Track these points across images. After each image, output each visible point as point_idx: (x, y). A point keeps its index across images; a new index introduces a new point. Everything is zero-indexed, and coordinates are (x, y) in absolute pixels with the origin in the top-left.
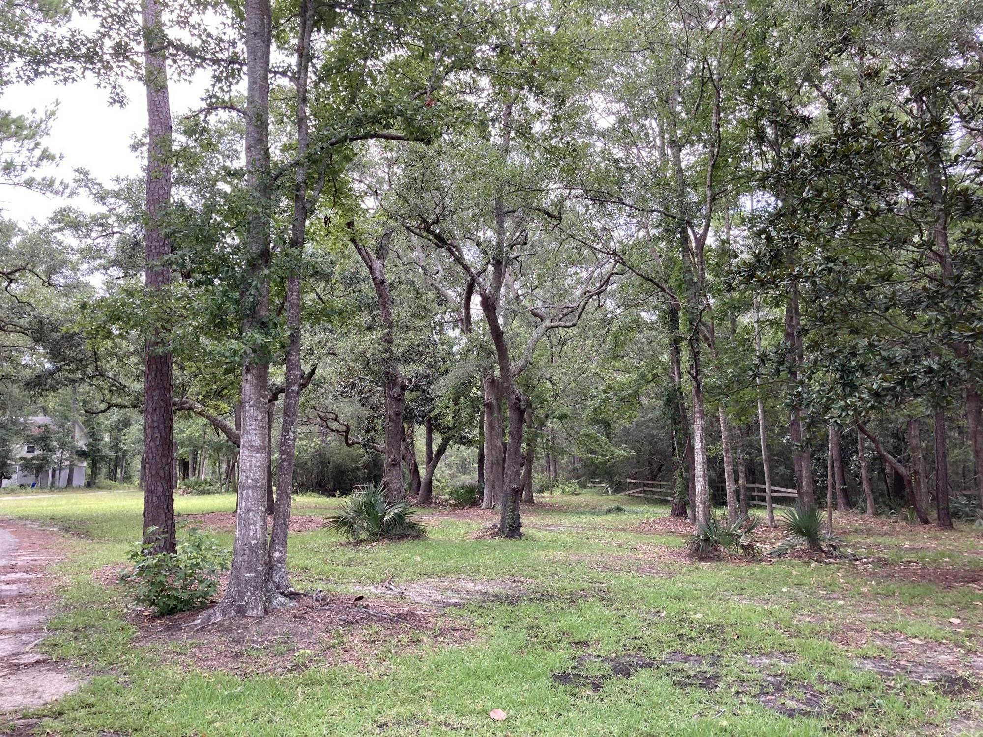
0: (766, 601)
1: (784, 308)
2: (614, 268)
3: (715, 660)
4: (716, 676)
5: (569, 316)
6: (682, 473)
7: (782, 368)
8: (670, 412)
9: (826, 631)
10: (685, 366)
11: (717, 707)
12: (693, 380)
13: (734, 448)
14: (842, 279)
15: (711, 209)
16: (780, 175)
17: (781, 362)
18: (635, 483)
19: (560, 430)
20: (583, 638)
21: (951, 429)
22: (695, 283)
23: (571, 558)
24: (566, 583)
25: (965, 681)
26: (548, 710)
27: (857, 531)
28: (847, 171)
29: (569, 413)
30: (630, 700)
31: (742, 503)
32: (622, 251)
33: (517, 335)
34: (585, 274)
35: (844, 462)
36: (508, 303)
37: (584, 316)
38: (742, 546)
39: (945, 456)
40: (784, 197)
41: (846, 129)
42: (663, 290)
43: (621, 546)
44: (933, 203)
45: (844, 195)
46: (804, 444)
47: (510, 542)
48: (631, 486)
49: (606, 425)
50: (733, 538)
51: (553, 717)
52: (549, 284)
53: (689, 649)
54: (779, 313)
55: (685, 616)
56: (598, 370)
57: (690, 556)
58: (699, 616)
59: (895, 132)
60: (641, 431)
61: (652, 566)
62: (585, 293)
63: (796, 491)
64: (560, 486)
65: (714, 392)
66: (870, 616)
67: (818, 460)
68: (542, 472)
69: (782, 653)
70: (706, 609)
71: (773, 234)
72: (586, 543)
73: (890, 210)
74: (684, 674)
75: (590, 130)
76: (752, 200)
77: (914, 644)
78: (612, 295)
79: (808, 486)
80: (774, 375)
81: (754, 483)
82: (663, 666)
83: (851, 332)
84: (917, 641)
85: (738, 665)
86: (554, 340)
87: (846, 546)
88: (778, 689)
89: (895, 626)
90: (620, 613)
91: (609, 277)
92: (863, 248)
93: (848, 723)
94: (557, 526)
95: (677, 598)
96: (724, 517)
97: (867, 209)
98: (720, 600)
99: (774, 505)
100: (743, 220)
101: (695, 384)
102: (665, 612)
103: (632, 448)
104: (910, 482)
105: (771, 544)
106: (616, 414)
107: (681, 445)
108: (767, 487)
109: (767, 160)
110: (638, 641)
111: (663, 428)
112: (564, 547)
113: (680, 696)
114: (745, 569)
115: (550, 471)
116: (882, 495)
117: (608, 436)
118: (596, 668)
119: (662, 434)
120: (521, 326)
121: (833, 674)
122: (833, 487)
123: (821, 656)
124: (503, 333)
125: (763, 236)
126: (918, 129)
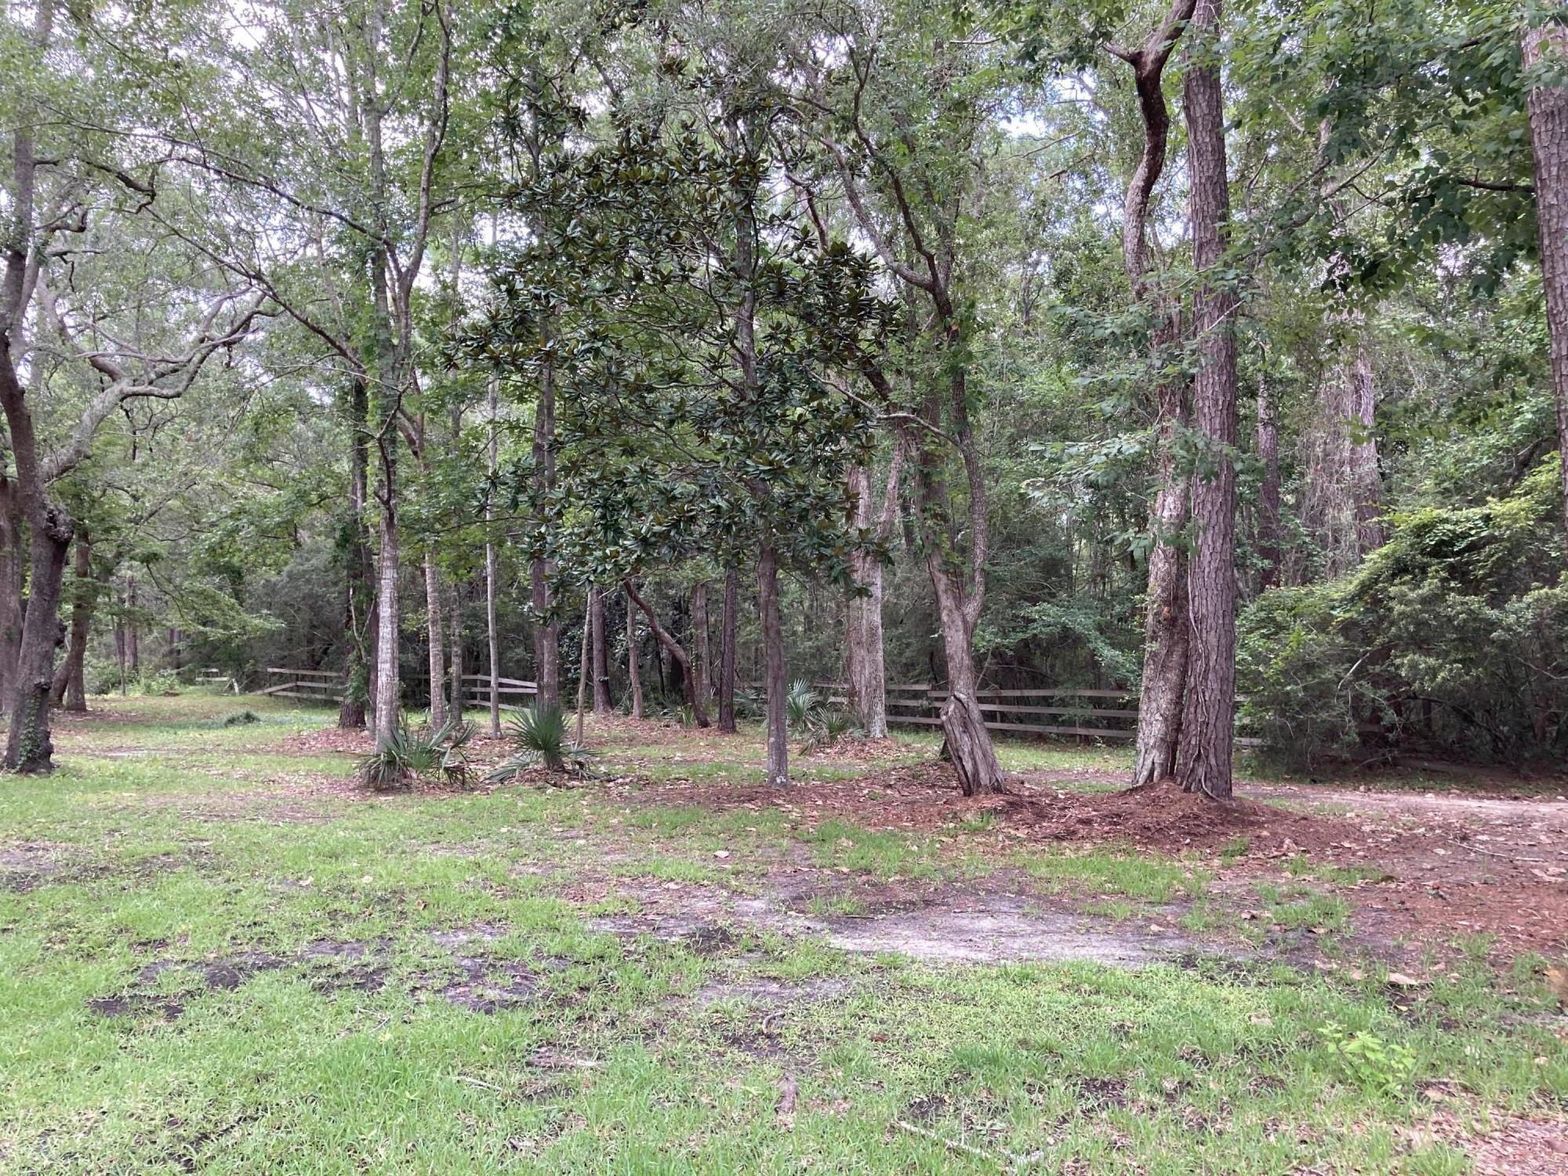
0: (474, 849)
1: (535, 405)
2: (258, 303)
3: (385, 942)
4: (384, 969)
5: (171, 378)
6: (360, 658)
7: (522, 497)
8: (346, 556)
9: (555, 885)
10: (372, 483)
11: (378, 1015)
12: (382, 507)
13: (447, 619)
14: (614, 369)
15: (426, 228)
16: (535, 194)
17: (520, 489)
18: (281, 674)
19: (148, 583)
20: (157, 933)
21: (745, 600)
22: (394, 346)
23: (151, 802)
24: (134, 845)
25: (724, 933)
26: (73, 1063)
27: (615, 740)
28: (632, 207)
29: (164, 553)
30: (233, 1025)
31: (456, 704)
32: (273, 274)
33: (60, 401)
34: (205, 308)
35: (608, 644)
36: (42, 337)
37: (200, 381)
38: (446, 769)
39: (733, 636)
40: (541, 231)
41: (633, 143)
42: (343, 353)
43: (246, 777)
44: (739, 277)
45: (624, 242)
46: (548, 614)
47: (26, 781)
48: (276, 678)
49: (235, 575)
50: (433, 757)
51: (82, 1074)
52: (128, 313)
53: (345, 932)
54: (526, 412)
55: (344, 882)
56: (223, 480)
57: (363, 788)
58: (367, 879)
59: (696, 163)
60: (297, 588)
61: (296, 807)
62: (202, 341)
63: (535, 685)
64: (143, 681)
65: (416, 526)
66: (619, 857)
67: (572, 639)
68: (108, 657)
69: (489, 923)
70: (380, 869)
71: (519, 286)
72: (182, 776)
73: (686, 278)
74: (333, 971)
75: (219, 45)
76: (494, 226)
77: (668, 890)
78: (254, 350)
79: (550, 675)
80: (509, 507)
81: (475, 673)
82: (296, 964)
83: (624, 452)
84: (672, 886)
85: (419, 948)
86: (140, 419)
87: (600, 762)
88: (476, 976)
89: (648, 869)
90: (233, 886)
91: (250, 318)
92: (646, 327)
93: (567, 1010)
94: (129, 749)
95: (334, 856)
96: (424, 726)
97: (654, 270)
98: (404, 852)
99: (501, 706)
100: (477, 255)
101: (386, 513)
102: (311, 879)
103: (280, 616)
104: (689, 669)
105: (492, 763)
106: (252, 558)
107: (361, 612)
108: (492, 679)
109: (519, 167)
110: (257, 929)
111: (335, 584)
112: (139, 785)
113: (320, 1008)
114: (447, 803)
115: (123, 654)
116: (654, 689)
117: (237, 595)
118: (172, 982)
119: (333, 594)
120: (70, 385)
121: (555, 945)
122: (589, 677)
123: (543, 921)
124: (23, 392)
125: (503, 287)
126: (726, 166)
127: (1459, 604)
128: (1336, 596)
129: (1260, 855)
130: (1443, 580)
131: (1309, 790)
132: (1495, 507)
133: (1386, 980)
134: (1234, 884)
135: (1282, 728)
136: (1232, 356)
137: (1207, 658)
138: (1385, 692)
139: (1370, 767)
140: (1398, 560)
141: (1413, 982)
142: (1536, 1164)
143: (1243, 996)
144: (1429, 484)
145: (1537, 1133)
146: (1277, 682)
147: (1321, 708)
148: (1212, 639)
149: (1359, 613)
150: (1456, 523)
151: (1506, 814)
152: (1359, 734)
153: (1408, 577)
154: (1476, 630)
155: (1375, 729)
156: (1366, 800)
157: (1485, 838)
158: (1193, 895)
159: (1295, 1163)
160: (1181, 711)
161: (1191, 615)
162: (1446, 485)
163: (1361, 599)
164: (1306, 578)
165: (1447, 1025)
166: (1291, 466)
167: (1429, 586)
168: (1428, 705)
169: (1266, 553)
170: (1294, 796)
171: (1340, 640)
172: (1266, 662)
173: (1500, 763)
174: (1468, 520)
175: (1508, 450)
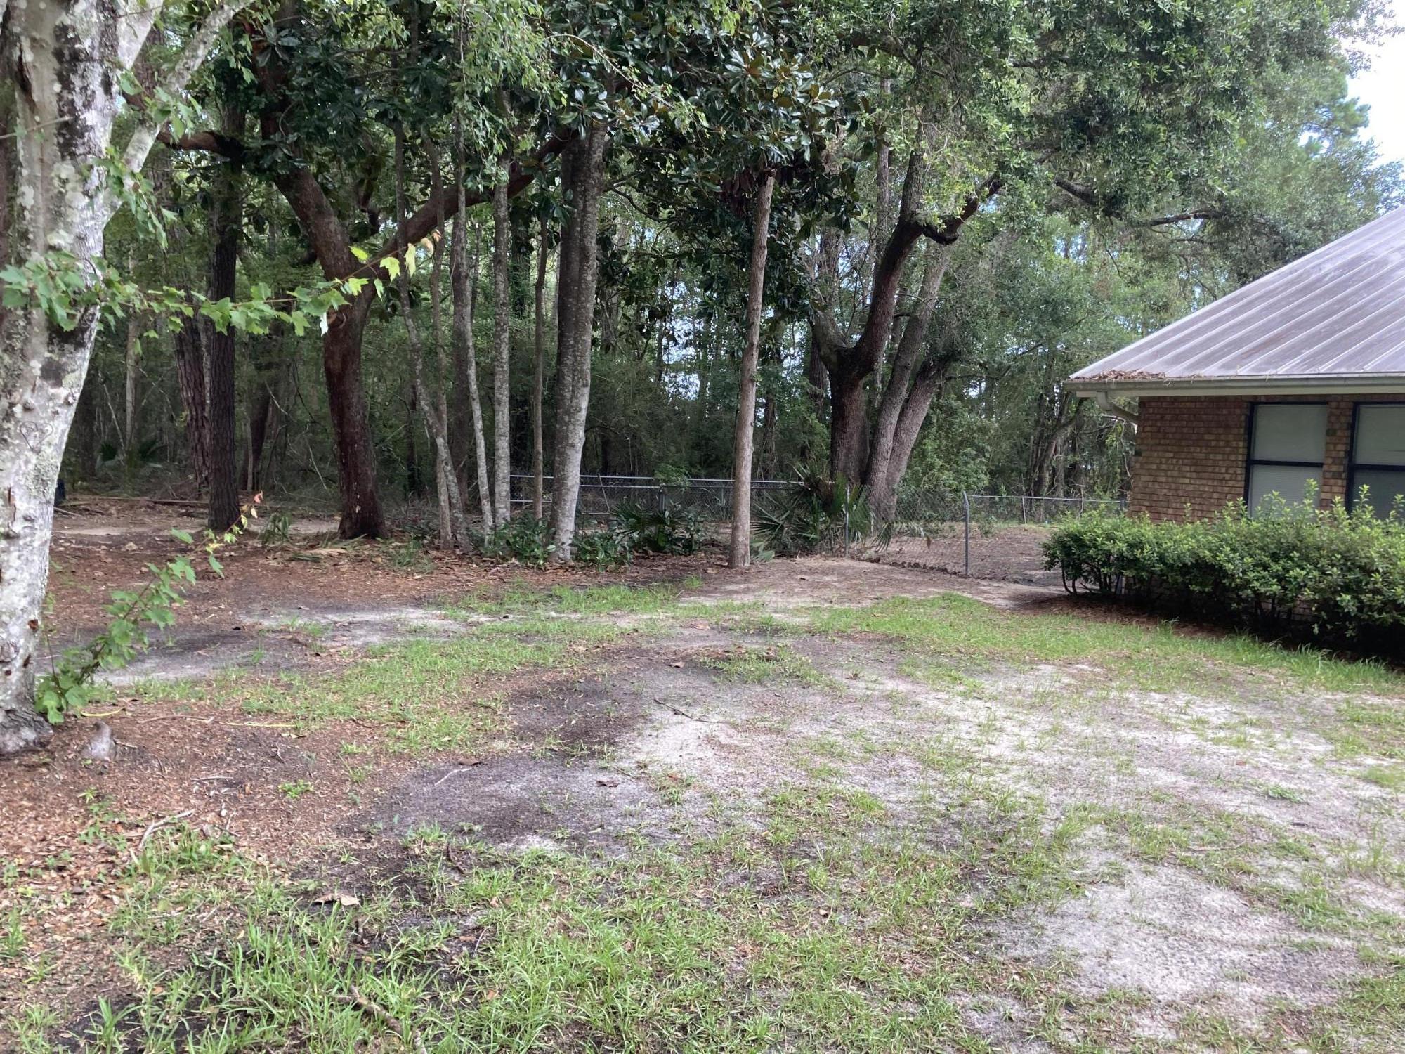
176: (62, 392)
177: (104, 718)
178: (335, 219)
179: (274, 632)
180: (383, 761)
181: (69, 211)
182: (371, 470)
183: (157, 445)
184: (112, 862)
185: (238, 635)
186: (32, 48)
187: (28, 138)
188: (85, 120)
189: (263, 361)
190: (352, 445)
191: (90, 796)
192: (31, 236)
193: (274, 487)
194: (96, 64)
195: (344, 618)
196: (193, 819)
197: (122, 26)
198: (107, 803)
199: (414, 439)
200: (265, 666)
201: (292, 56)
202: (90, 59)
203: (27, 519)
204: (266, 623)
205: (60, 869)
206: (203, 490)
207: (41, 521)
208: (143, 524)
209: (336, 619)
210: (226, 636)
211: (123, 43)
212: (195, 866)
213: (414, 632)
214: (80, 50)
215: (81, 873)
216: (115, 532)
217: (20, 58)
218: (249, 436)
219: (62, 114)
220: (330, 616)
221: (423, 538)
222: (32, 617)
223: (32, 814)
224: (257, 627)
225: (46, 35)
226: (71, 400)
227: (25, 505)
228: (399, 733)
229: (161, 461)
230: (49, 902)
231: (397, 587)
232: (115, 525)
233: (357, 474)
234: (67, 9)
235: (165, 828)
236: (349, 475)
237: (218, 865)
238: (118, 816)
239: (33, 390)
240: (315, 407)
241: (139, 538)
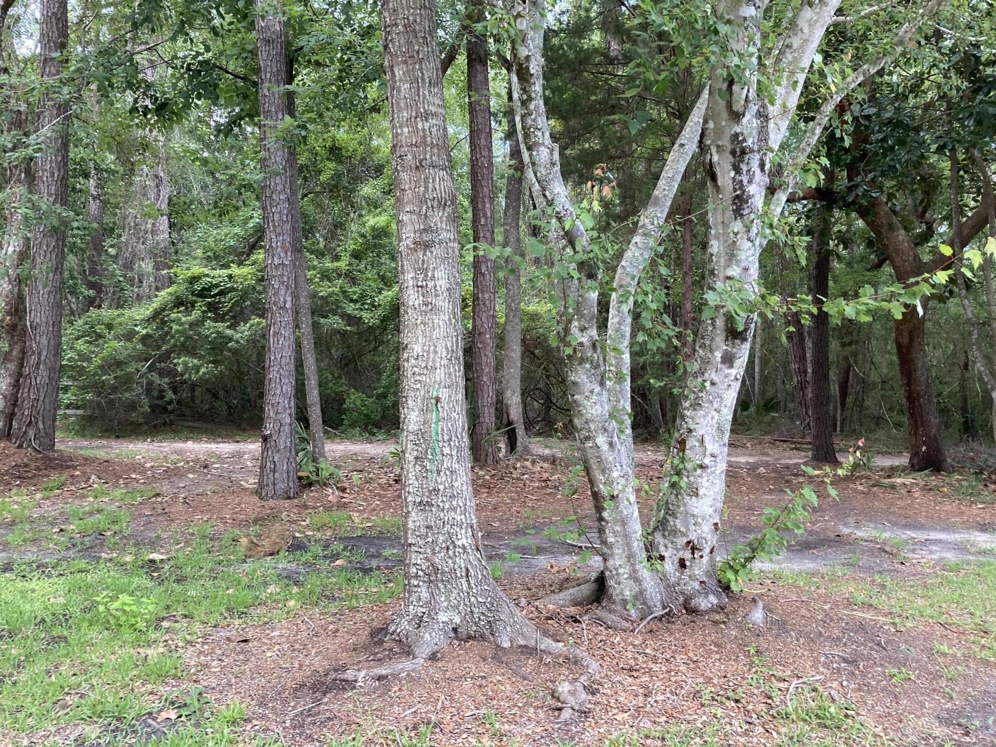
127: (212, 328)
128: (138, 318)
129: (73, 488)
130: (204, 312)
131: (113, 443)
132: (235, 270)
133: (147, 558)
134: (49, 509)
135: (99, 403)
136: (65, 146)
137: (40, 354)
138: (167, 380)
139: (155, 426)
140: (177, 297)
141: (163, 557)
142: (220, 652)
143: (46, 585)
144: (199, 252)
145: (223, 634)
146: (96, 374)
147: (126, 390)
148: (44, 341)
149: (152, 330)
150: (213, 278)
151: (231, 451)
152: (150, 407)
153: (182, 308)
154: (221, 343)
155: (160, 402)
156: (151, 447)
157: (217, 466)
158: (18, 520)
159: (66, 690)
160: (18, 392)
161: (28, 323)
162: (209, 254)
163: (154, 320)
164: (120, 303)
165: (180, 580)
166: (112, 230)
167: (196, 314)
168: (193, 386)
169: (92, 285)
170: (103, 447)
171: (140, 346)
172: (89, 360)
173: (232, 421)
174: (220, 276)
175: (244, 239)
176: (733, 372)
177: (757, 595)
178: (902, 232)
179: (866, 541)
180: (972, 665)
181: (739, 252)
182: (934, 420)
183: (775, 401)
184: (770, 704)
185: (839, 541)
186: (718, 152)
187: (715, 209)
188: (749, 192)
189: (847, 340)
190: (919, 400)
191: (752, 651)
192: (716, 272)
193: (855, 430)
194: (756, 154)
195: (921, 536)
196: (823, 683)
197: (771, 125)
198: (764, 659)
199: (968, 393)
200: (862, 567)
201: (870, 121)
202: (752, 151)
203: (712, 455)
204: (859, 534)
205: (737, 701)
206: (806, 432)
207: (720, 457)
208: (767, 455)
209: (914, 535)
210: (830, 541)
211: (772, 136)
212: (829, 723)
213: (984, 553)
214: (746, 147)
215: (750, 707)
216: (751, 460)
217: (711, 160)
218: (838, 393)
219: (735, 190)
220: (908, 532)
221: (982, 473)
222: (715, 521)
223: (718, 656)
224: (853, 536)
225: (726, 142)
226: (738, 377)
227: (712, 446)
228: (983, 641)
229: (776, 412)
230: (731, 724)
231: (962, 513)
232: (751, 455)
233: (923, 422)
234: (738, 122)
235: (804, 686)
236: (916, 422)
237: (845, 726)
238: (771, 670)
239: (716, 371)
240: (885, 371)
241: (766, 465)
